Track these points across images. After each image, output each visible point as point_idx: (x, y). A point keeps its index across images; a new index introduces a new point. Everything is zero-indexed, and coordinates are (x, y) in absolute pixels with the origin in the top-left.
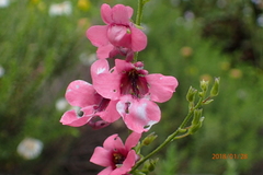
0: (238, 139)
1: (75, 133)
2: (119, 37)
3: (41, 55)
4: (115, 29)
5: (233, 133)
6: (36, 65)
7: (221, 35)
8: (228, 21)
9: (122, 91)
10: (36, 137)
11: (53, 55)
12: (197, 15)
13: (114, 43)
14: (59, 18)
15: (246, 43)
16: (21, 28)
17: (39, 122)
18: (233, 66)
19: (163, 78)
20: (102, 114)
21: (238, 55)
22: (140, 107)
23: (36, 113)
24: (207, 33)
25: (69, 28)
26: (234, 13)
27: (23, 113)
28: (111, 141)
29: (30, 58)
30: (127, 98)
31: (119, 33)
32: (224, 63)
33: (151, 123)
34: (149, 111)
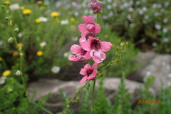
0: (124, 65)
1: (71, 64)
2: (90, 28)
3: (58, 38)
4: (89, 25)
5: (122, 63)
6: (57, 41)
7: (118, 31)
8: (119, 26)
9: (91, 48)
10: (57, 66)
11: (62, 38)
12: (110, 24)
13: (88, 30)
14: (64, 26)
15: (126, 33)
16: (52, 29)
17: (59, 60)
18: (122, 41)
19: (106, 43)
20: (84, 57)
21: (124, 37)
22: (98, 54)
23: (58, 58)
24: (113, 30)
25: (68, 28)
26: (122, 23)
27: (53, 58)
28: (87, 66)
29: (55, 39)
30: (93, 50)
31: (91, 26)
32: (119, 40)
33: (102, 60)
34: (101, 55)
